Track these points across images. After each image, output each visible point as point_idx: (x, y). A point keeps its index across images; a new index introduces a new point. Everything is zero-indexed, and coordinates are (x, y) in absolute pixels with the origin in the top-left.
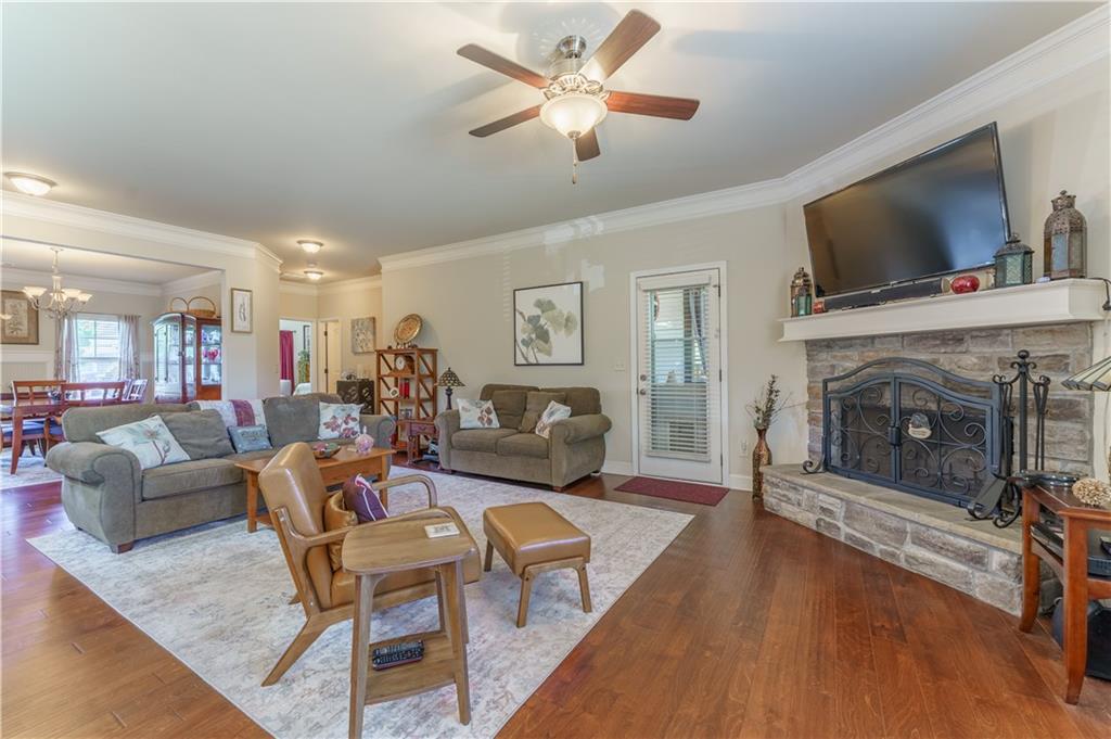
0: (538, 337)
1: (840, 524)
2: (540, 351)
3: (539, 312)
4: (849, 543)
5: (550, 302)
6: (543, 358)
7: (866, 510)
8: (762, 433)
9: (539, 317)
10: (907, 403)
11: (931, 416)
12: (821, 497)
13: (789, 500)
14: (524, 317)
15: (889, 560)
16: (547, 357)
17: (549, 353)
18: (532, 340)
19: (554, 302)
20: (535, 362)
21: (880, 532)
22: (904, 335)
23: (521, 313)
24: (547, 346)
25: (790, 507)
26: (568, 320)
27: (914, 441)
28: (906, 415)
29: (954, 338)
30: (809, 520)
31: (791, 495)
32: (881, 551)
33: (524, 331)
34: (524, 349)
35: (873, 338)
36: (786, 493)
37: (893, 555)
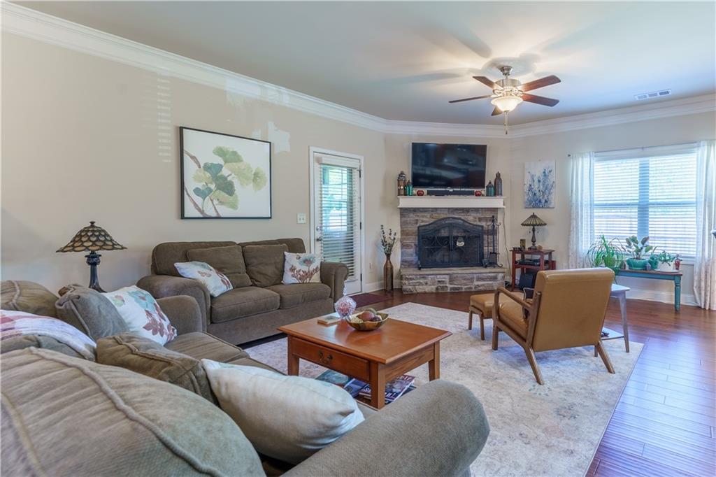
0: (219, 188)
1: (447, 285)
2: (221, 203)
3: (220, 161)
4: (453, 291)
5: (235, 153)
6: (224, 211)
7: (458, 275)
8: (388, 256)
9: (221, 167)
10: (455, 234)
11: (464, 237)
12: (438, 277)
13: (420, 284)
14: (197, 163)
15: (468, 290)
16: (231, 210)
17: (234, 206)
18: (211, 191)
19: (240, 153)
20: (214, 215)
21: (465, 281)
22: (449, 208)
23: (193, 158)
24: (231, 199)
25: (421, 287)
26: (256, 175)
27: (459, 248)
28: (456, 238)
29: (466, 210)
30: (432, 289)
31: (421, 281)
32: (465, 289)
33: (197, 179)
34: (198, 200)
35: (436, 209)
36: (418, 281)
37: (470, 288)
